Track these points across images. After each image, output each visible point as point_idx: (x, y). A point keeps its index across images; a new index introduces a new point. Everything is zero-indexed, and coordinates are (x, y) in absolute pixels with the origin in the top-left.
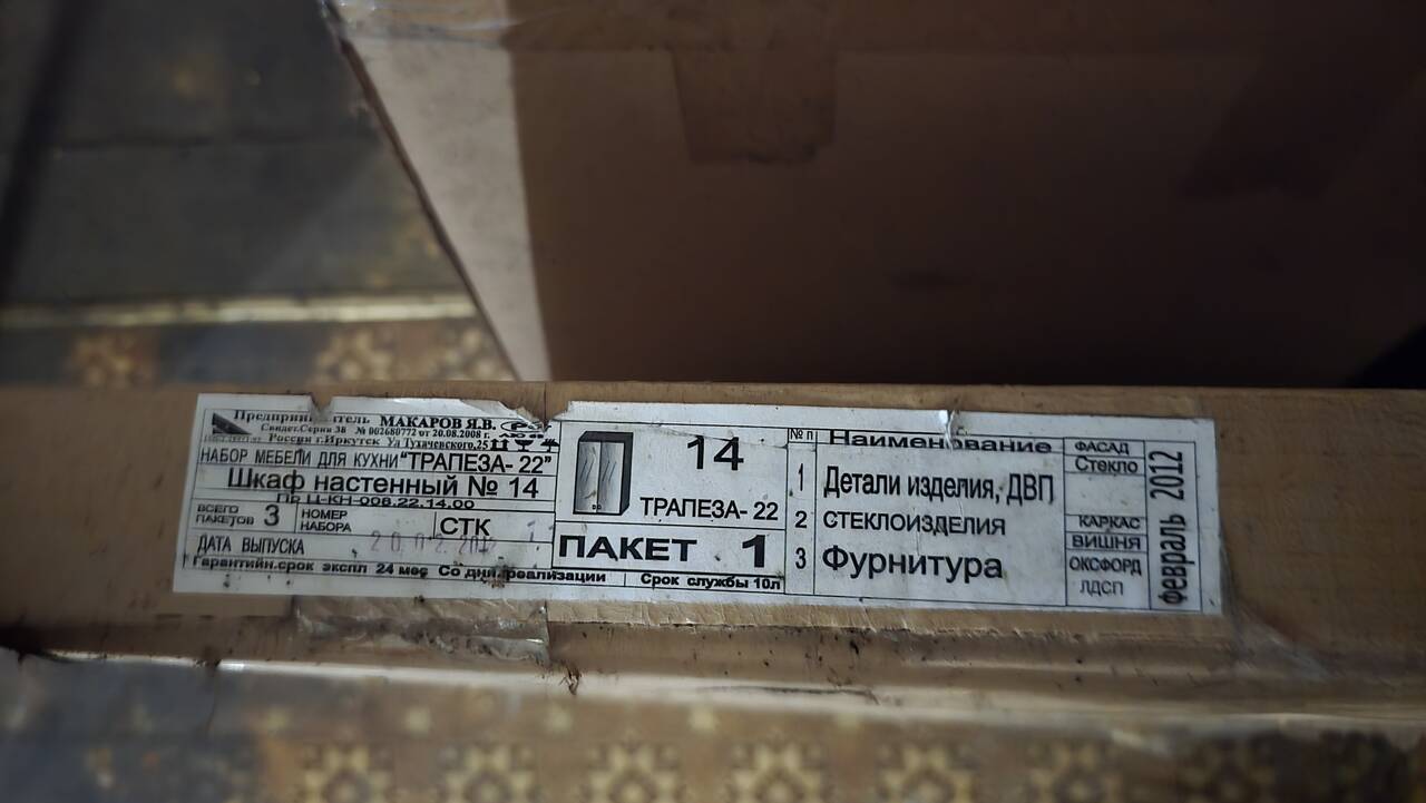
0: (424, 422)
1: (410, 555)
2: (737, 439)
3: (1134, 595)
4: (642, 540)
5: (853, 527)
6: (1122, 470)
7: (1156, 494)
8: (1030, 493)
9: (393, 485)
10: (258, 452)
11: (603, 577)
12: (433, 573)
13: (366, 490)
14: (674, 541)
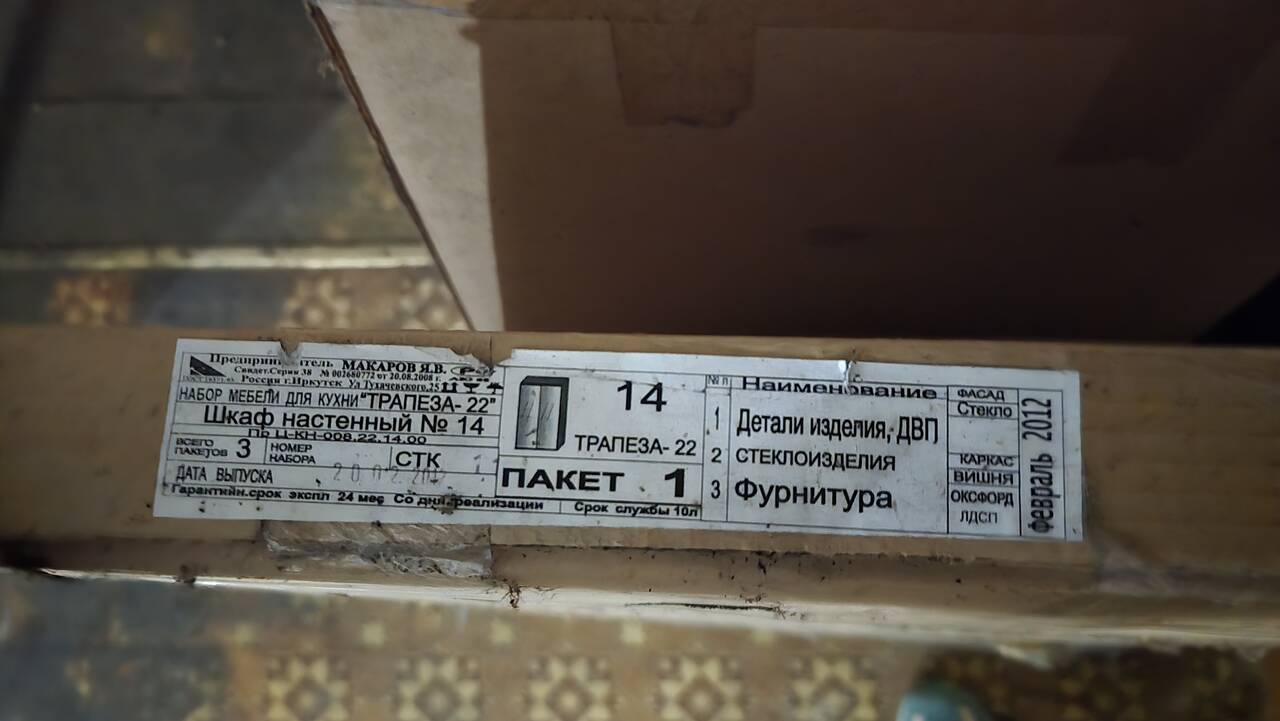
0: (382, 366)
1: (368, 484)
2: (660, 384)
3: (1007, 523)
4: (575, 472)
5: (762, 462)
6: (998, 415)
7: (1027, 436)
8: (917, 433)
9: (353, 422)
10: (231, 391)
11: (541, 506)
12: (389, 500)
13: (329, 426)
14: (605, 474)
